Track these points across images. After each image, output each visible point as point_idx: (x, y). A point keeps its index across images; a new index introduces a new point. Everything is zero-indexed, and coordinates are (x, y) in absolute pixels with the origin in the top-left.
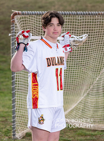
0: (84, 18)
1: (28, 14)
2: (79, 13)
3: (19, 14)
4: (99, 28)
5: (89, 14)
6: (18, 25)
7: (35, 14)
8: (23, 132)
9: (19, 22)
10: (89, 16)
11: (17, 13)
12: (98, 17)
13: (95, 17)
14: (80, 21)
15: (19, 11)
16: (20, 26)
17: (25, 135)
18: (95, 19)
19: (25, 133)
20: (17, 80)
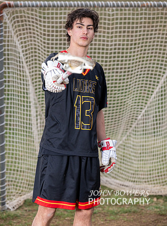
0: (119, 12)
1: (25, 6)
2: (109, 5)
7: (37, 6)
8: (19, 198)
9: (10, 20)
10: (127, 9)
11: (8, 5)
12: (142, 10)
13: (137, 10)
14: (111, 18)
15: (9, 1)
16: (13, 25)
17: (22, 204)
20: (9, 114)
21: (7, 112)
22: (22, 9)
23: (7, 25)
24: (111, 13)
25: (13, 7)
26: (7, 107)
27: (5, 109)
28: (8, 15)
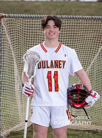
0: (69, 22)
1: (14, 17)
2: (63, 17)
3: (6, 17)
4: (83, 32)
5: (73, 18)
6: (5, 28)
8: (7, 130)
9: (5, 25)
10: (73, 20)
11: (4, 16)
12: (82, 21)
13: (79, 21)
14: (64, 25)
15: (5, 14)
16: (6, 28)
17: (9, 134)
18: (79, 23)
19: (9, 132)
20: (3, 80)
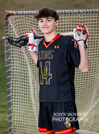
7: (31, 14)
21: (13, 87)
22: (21, 16)
23: (11, 28)
24: (82, 17)
25: (15, 15)
26: (13, 84)
27: (12, 85)
28: (11, 21)
